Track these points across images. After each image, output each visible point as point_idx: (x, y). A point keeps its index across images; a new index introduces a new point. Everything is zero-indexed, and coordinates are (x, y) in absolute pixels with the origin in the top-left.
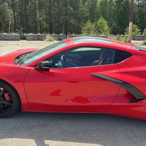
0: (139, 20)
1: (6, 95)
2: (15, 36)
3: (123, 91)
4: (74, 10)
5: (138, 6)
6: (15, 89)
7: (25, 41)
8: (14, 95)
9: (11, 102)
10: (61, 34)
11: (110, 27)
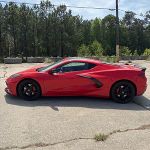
0: (131, 42)
1: (34, 88)
2: (17, 59)
3: (93, 83)
4: (69, 35)
5: (129, 29)
6: (38, 83)
7: (26, 64)
8: (38, 88)
9: (36, 91)
10: (58, 57)
11: (104, 49)
